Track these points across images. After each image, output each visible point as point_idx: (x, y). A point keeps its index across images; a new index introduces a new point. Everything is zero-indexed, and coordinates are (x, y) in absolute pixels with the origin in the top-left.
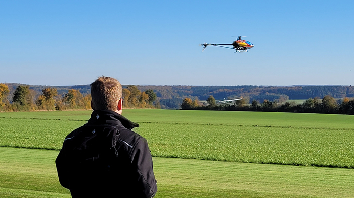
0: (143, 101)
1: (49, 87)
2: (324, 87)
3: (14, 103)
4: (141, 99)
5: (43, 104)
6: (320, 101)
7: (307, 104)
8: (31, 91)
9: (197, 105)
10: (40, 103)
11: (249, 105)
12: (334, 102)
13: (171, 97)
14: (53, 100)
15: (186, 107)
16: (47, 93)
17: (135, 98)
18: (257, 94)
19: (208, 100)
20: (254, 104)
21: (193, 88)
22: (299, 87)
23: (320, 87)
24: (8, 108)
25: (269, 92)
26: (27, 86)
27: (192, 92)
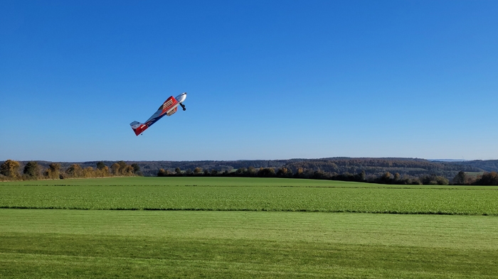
0: (130, 171)
1: (54, 163)
2: (255, 161)
3: (25, 175)
4: (128, 170)
5: (49, 175)
6: (246, 170)
7: (239, 171)
8: (39, 166)
9: (168, 173)
10: (47, 174)
11: (203, 173)
12: (254, 170)
13: (156, 169)
14: (58, 172)
15: (161, 174)
16: (52, 167)
17: (124, 170)
18: (213, 166)
19: (176, 170)
20: (206, 172)
21: (172, 163)
22: (240, 161)
23: (252, 161)
24: (18, 178)
25: (221, 164)
26: (36, 162)
27: (171, 165)
